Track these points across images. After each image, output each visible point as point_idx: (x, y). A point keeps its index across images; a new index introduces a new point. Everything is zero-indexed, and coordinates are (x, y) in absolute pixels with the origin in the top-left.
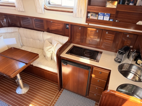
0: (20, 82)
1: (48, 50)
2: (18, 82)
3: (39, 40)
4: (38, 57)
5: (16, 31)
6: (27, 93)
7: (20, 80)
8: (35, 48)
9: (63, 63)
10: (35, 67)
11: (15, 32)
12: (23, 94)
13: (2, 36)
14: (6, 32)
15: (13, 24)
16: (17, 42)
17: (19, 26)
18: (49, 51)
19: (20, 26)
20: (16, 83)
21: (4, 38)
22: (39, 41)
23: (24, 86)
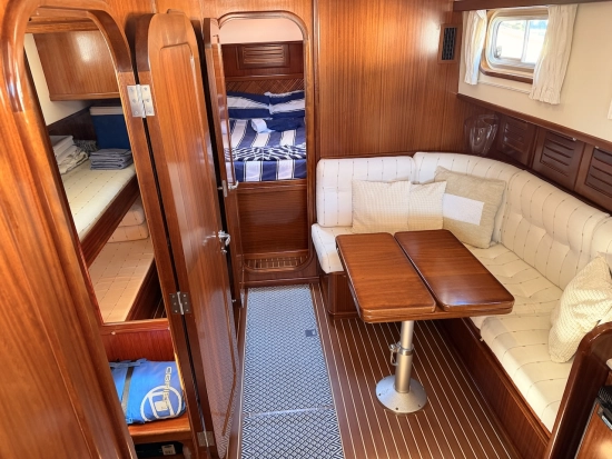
0: (404, 362)
1: (575, 306)
2: (395, 355)
3: (571, 248)
4: (507, 310)
5: (501, 178)
6: (402, 416)
7: (404, 352)
8: (539, 275)
9: (601, 410)
10: (484, 344)
11: (497, 181)
12: (390, 412)
13: (445, 183)
14: (469, 172)
15: (510, 152)
16: (482, 222)
17: (525, 163)
18: (578, 310)
19: (529, 162)
20: (388, 353)
21: (447, 191)
22: (568, 248)
23: (408, 389)
